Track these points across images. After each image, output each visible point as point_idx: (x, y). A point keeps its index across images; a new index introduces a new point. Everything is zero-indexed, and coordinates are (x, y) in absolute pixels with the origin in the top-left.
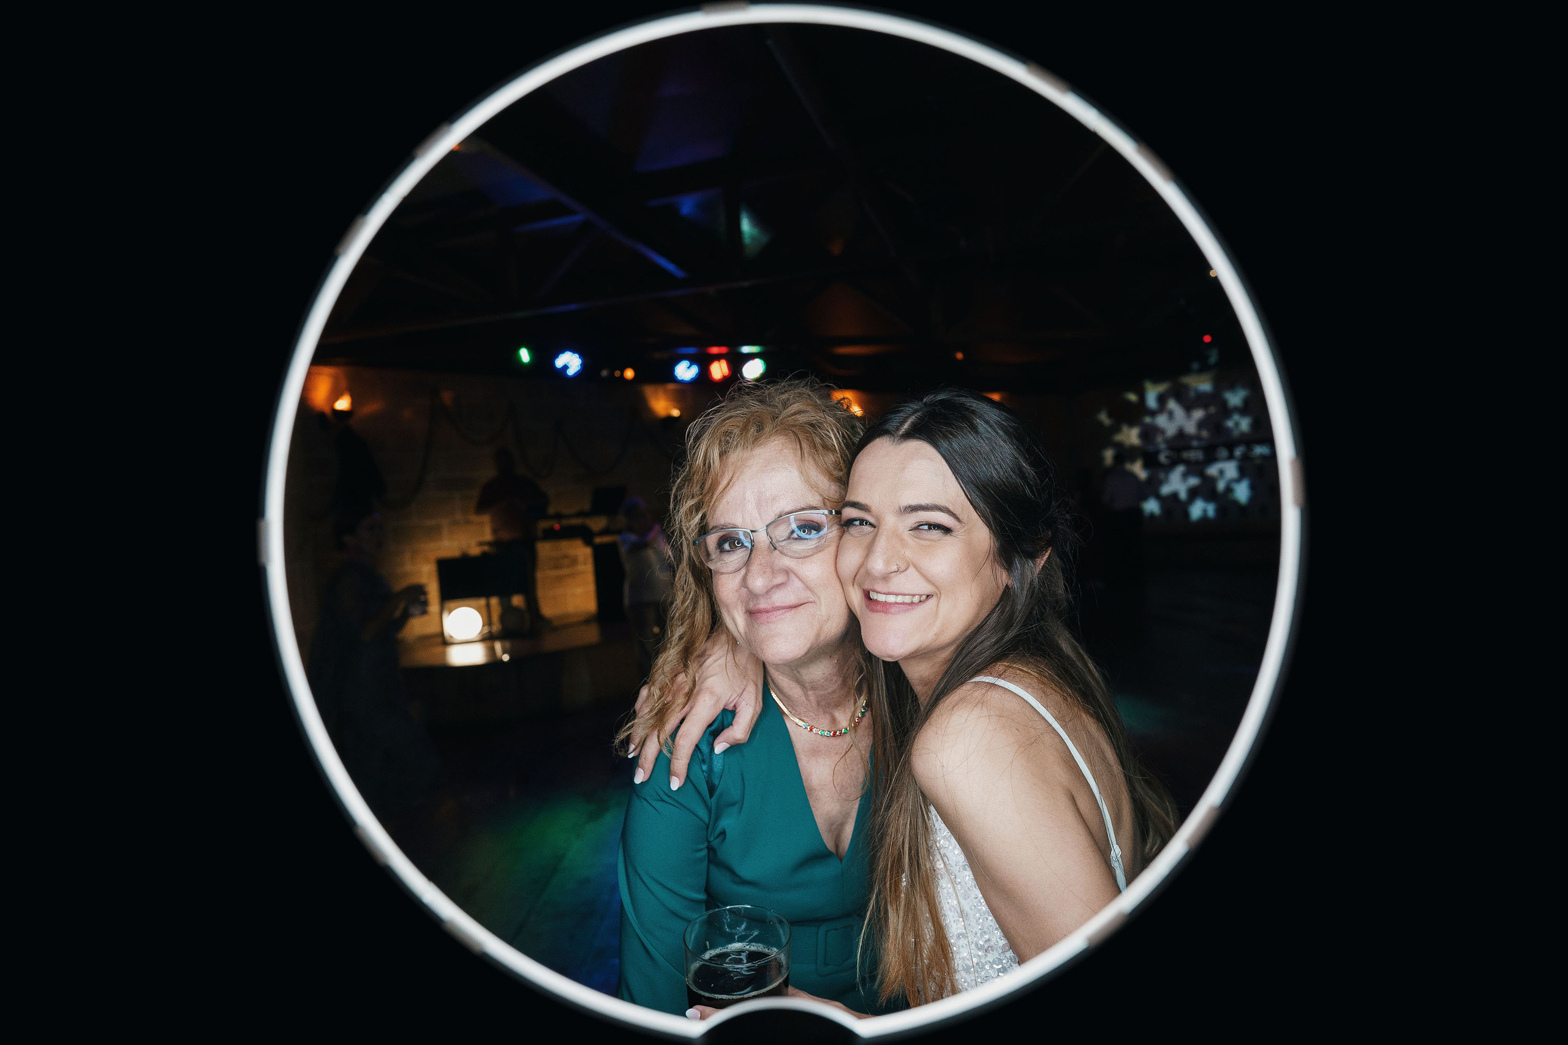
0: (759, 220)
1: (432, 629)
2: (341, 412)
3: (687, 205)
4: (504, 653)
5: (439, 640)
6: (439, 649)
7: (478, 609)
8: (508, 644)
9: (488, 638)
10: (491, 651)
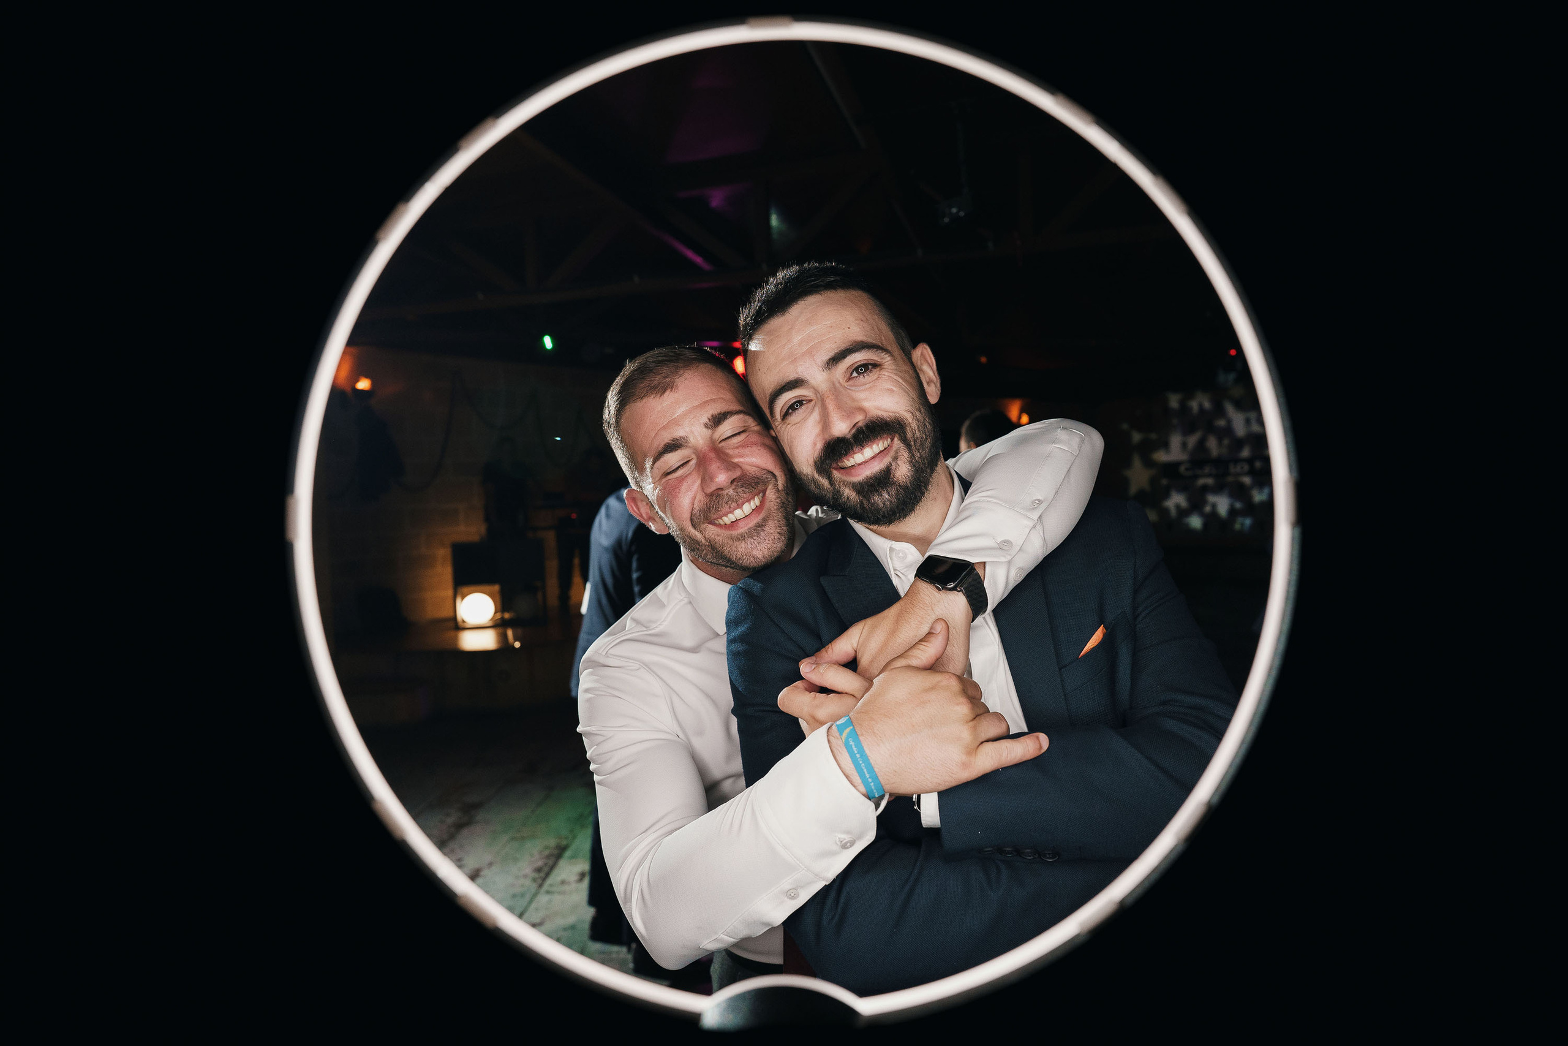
0: (784, 216)
1: (446, 613)
2: (362, 391)
3: (717, 199)
4: (516, 640)
5: (452, 624)
6: (452, 633)
7: (491, 596)
8: (519, 631)
9: (499, 625)
10: (503, 637)
